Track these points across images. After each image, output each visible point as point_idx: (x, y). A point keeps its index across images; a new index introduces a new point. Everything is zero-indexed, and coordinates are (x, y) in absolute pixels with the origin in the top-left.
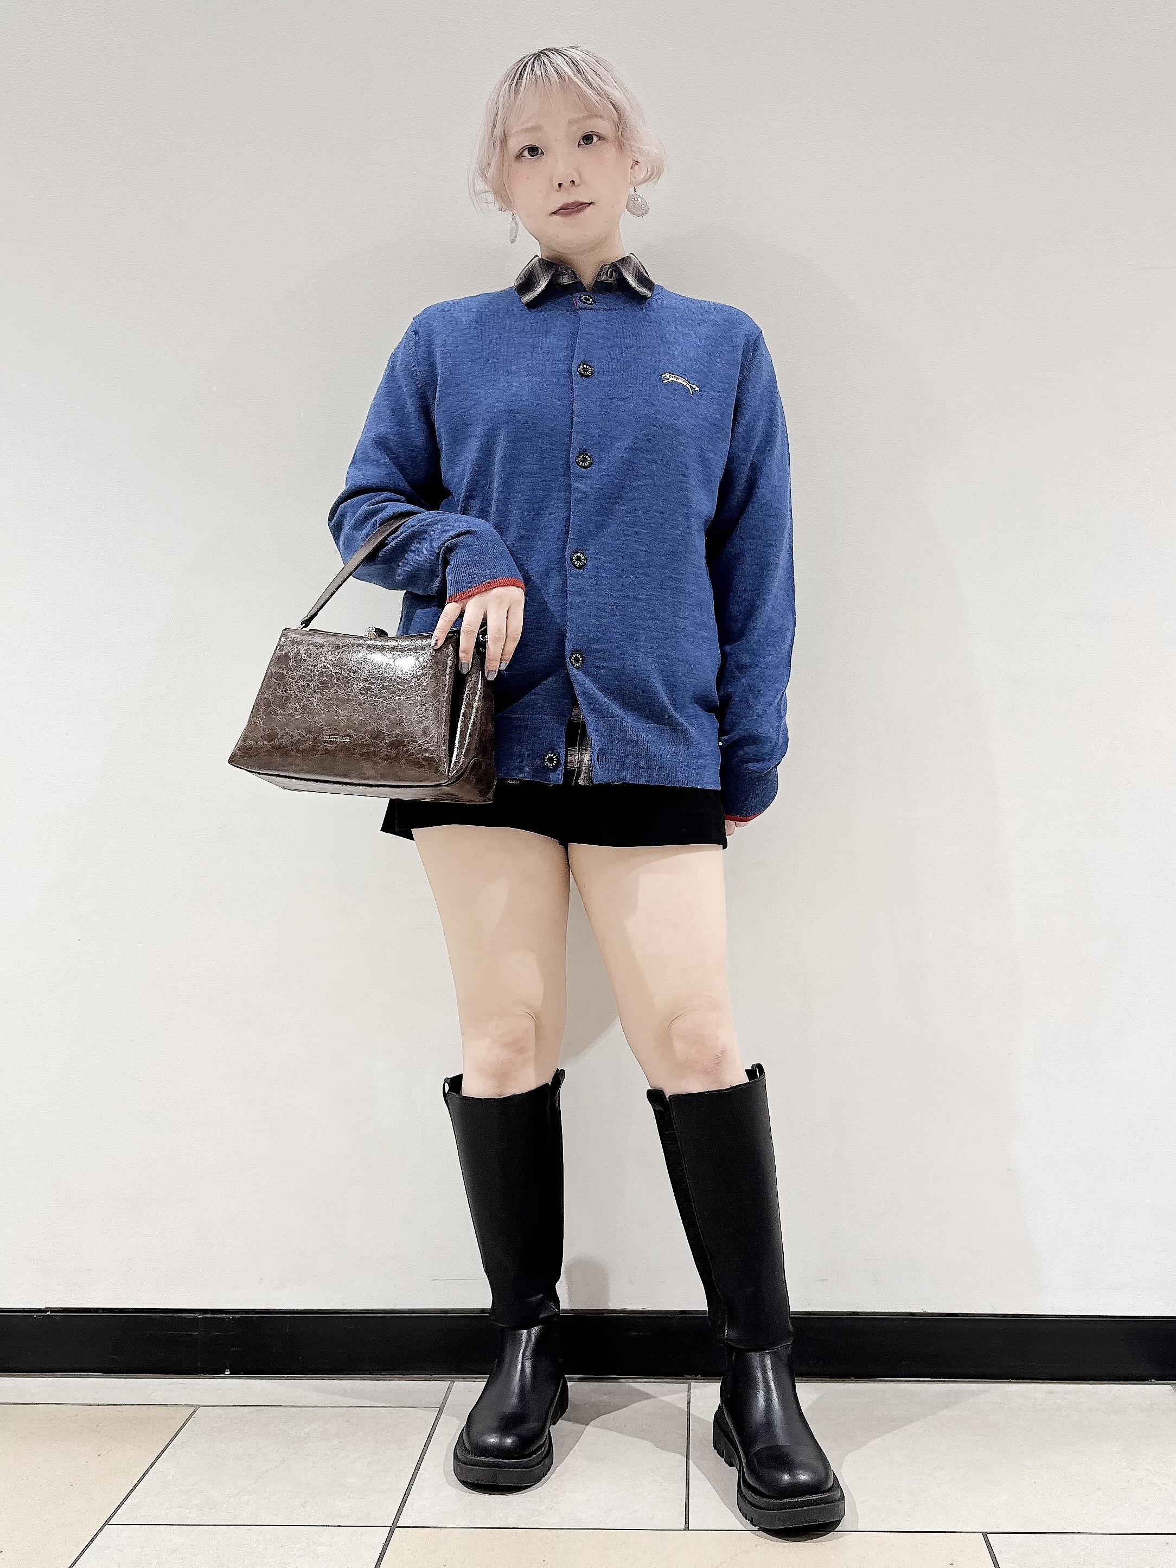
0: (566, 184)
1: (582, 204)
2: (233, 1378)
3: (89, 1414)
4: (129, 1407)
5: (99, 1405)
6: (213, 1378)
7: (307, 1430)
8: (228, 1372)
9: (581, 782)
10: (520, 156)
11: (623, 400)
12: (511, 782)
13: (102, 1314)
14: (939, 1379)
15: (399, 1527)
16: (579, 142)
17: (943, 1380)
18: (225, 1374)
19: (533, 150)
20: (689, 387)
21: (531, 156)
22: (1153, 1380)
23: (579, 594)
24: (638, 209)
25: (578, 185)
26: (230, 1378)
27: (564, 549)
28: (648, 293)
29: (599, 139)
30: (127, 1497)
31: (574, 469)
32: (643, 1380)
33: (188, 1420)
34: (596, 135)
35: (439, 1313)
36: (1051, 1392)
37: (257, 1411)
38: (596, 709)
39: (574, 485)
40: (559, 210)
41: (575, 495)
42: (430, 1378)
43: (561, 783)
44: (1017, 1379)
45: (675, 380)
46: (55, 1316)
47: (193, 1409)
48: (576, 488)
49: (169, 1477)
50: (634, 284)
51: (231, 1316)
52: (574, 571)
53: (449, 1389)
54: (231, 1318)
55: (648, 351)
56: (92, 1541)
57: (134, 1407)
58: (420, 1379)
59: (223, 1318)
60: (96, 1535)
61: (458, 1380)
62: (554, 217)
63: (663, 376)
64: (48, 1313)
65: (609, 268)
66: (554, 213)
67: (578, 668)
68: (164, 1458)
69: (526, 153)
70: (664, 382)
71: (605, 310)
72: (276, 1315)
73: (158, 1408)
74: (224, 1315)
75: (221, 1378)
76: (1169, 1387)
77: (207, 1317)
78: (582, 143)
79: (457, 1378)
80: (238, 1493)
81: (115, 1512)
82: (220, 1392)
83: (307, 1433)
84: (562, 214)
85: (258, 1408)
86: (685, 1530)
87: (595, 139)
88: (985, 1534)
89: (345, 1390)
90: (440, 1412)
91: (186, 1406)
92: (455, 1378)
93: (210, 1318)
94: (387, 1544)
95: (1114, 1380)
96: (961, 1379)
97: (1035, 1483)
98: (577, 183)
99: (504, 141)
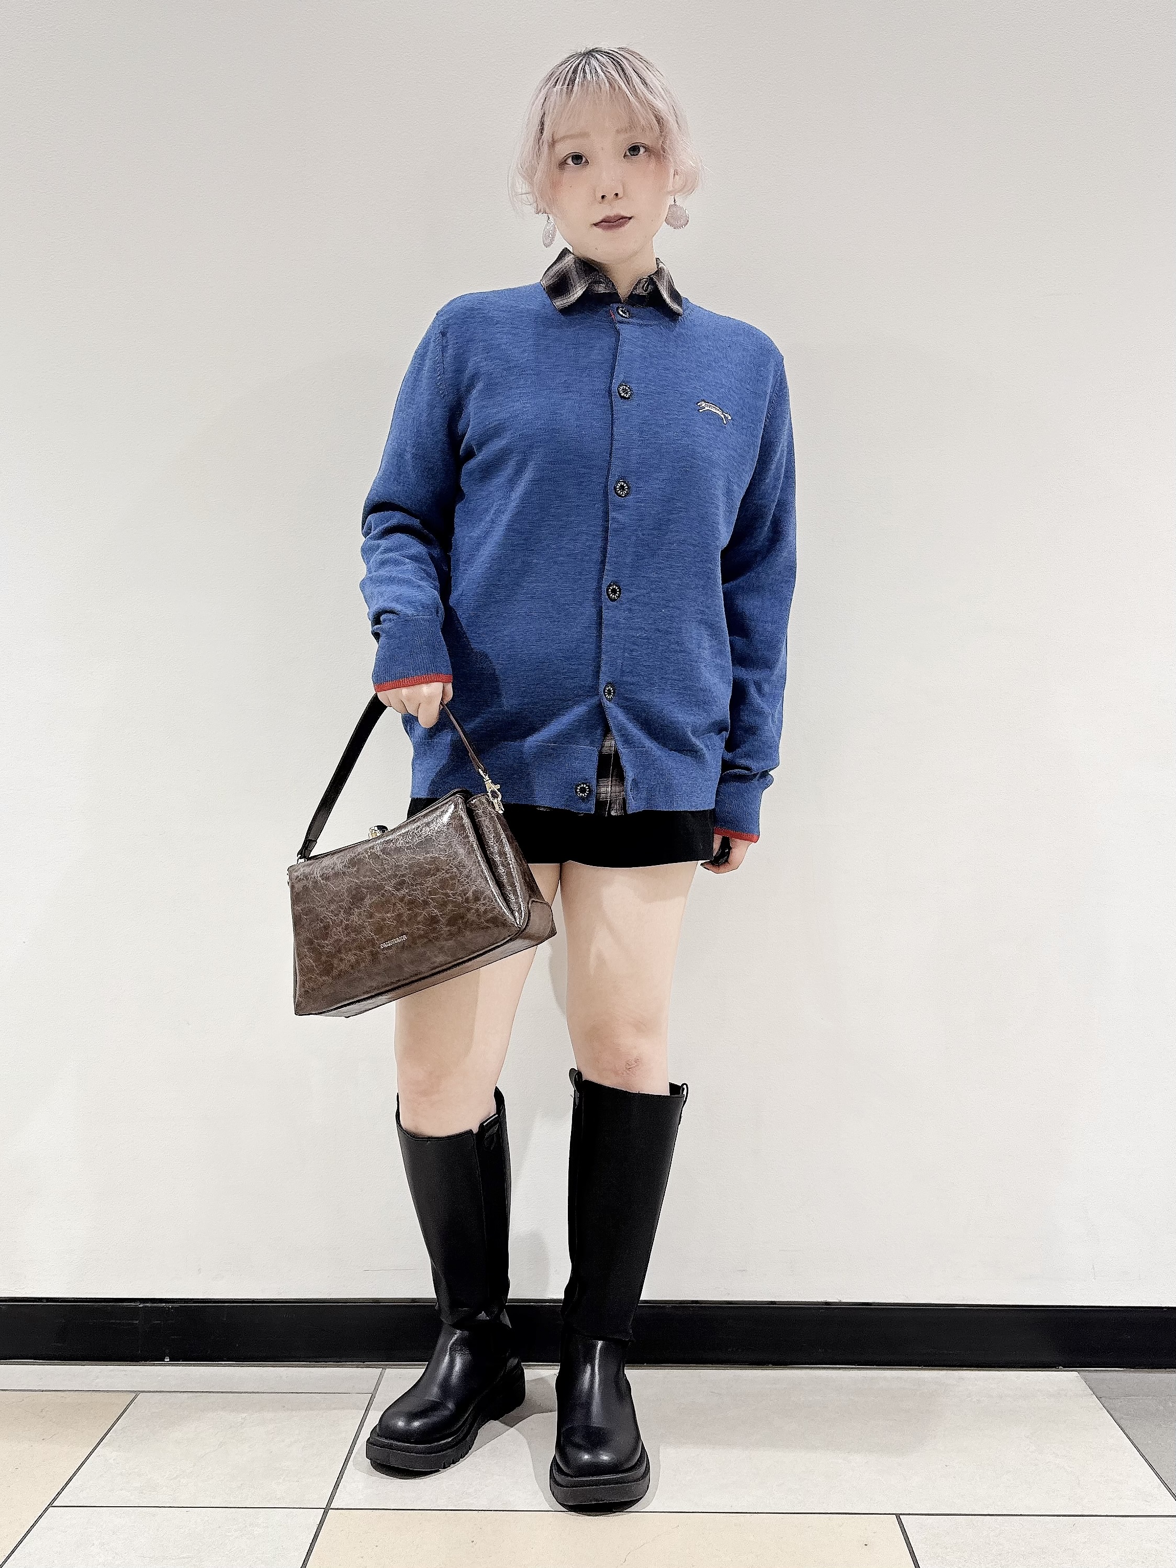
0: (610, 196)
1: (623, 218)
2: (173, 1365)
4: (71, 1393)
5: (43, 1391)
7: (244, 1415)
8: (167, 1359)
9: (613, 813)
10: (563, 164)
11: (662, 427)
12: (542, 809)
13: (48, 1303)
14: (854, 1366)
15: (332, 1509)
16: (626, 153)
18: (164, 1361)
19: (577, 158)
20: (723, 416)
21: (575, 164)
22: (1060, 1367)
23: (615, 627)
24: (677, 220)
25: (620, 198)
26: (169, 1365)
27: (600, 579)
28: (681, 310)
29: (646, 151)
30: (70, 1480)
31: (612, 496)
33: (128, 1406)
34: (643, 147)
35: (372, 1303)
36: (962, 1379)
37: (194, 1397)
38: (628, 740)
39: (612, 514)
40: (602, 222)
41: (612, 525)
42: (363, 1365)
43: (593, 812)
44: (929, 1366)
45: (710, 409)
47: (134, 1395)
48: (613, 518)
49: (112, 1461)
50: (668, 300)
51: (170, 1305)
52: (610, 603)
53: (381, 1375)
54: (170, 1307)
55: (684, 375)
56: (36, 1522)
57: (77, 1392)
58: (352, 1366)
59: (163, 1307)
60: (41, 1516)
61: (389, 1367)
62: (595, 228)
63: (698, 404)
65: (646, 282)
66: (595, 225)
67: (610, 700)
68: (106, 1442)
69: (570, 161)
70: (701, 411)
71: (641, 325)
72: (214, 1305)
73: (98, 1394)
74: (164, 1304)
75: (160, 1365)
76: (1076, 1374)
77: (148, 1306)
78: (628, 153)
79: (391, 1365)
80: (178, 1476)
81: (59, 1494)
82: (159, 1378)
83: (244, 1418)
84: (604, 228)
85: (195, 1394)
87: (642, 150)
88: (898, 1516)
89: (281, 1377)
90: (372, 1399)
91: (127, 1393)
92: (387, 1365)
93: (151, 1307)
94: (321, 1524)
95: (1022, 1367)
96: (875, 1367)
97: (947, 1466)
98: (620, 196)
99: (551, 144)
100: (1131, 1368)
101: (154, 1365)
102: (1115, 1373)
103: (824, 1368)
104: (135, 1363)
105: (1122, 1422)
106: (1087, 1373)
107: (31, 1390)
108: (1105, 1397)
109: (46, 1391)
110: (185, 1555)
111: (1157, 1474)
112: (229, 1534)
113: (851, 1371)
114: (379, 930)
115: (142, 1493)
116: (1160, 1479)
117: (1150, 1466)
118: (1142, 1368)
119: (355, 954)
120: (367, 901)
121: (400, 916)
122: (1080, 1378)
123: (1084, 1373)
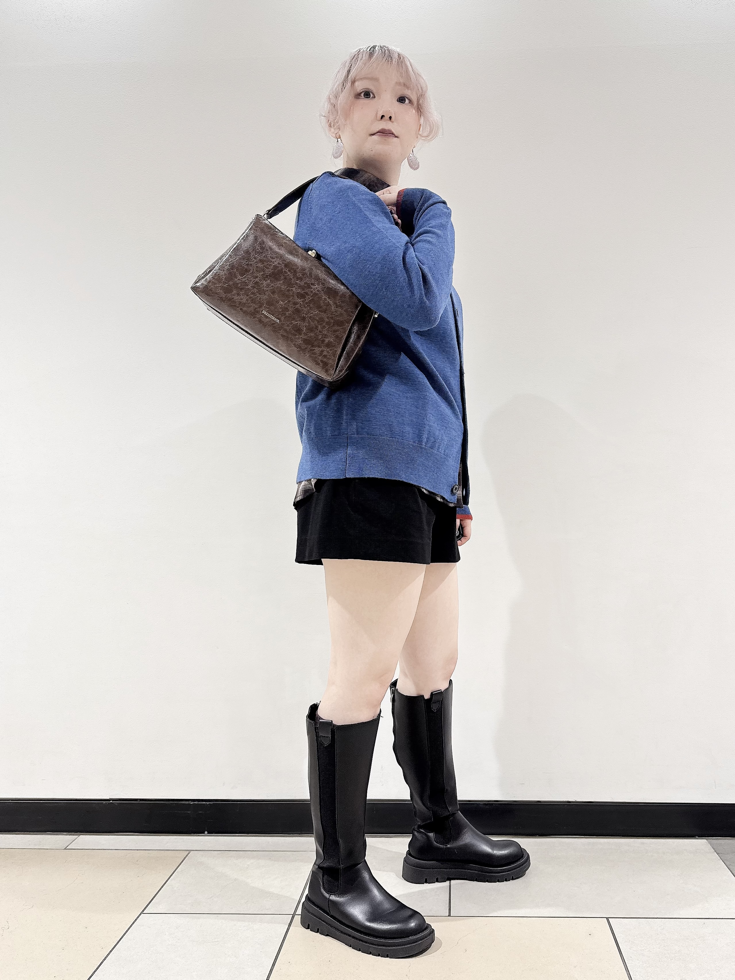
0: (387, 117)
1: (393, 134)
2: (209, 836)
3: (133, 855)
4: (154, 851)
5: (138, 850)
6: (199, 836)
7: (248, 863)
8: (206, 833)
10: (358, 96)
13: (140, 802)
16: (398, 99)
18: (204, 834)
19: (367, 94)
21: (366, 97)
22: (697, 837)
25: (393, 122)
26: (207, 836)
29: (409, 102)
30: (153, 899)
33: (185, 858)
34: (407, 99)
36: (643, 843)
46: (115, 803)
47: (188, 852)
49: (176, 888)
51: (208, 803)
56: (134, 922)
57: (156, 851)
59: (204, 804)
60: (137, 919)
62: (373, 136)
64: (111, 801)
68: (173, 878)
69: (362, 95)
72: (231, 802)
73: (170, 851)
74: (205, 802)
75: (202, 836)
76: (705, 840)
77: (195, 803)
80: (212, 897)
81: (146, 908)
82: (202, 843)
85: (222, 852)
86: (449, 916)
87: (407, 101)
88: (607, 919)
89: (269, 842)
91: (186, 851)
93: (197, 804)
94: (290, 923)
95: (676, 837)
96: (595, 837)
97: (634, 891)
98: (392, 119)
99: (353, 82)
102: (727, 840)
103: (566, 837)
104: (189, 835)
105: (730, 867)
107: (132, 850)
108: (721, 853)
112: (241, 929)
114: (271, 303)
115: (192, 906)
119: (247, 300)
120: (279, 284)
121: (287, 309)
122: (708, 843)
123: (710, 840)
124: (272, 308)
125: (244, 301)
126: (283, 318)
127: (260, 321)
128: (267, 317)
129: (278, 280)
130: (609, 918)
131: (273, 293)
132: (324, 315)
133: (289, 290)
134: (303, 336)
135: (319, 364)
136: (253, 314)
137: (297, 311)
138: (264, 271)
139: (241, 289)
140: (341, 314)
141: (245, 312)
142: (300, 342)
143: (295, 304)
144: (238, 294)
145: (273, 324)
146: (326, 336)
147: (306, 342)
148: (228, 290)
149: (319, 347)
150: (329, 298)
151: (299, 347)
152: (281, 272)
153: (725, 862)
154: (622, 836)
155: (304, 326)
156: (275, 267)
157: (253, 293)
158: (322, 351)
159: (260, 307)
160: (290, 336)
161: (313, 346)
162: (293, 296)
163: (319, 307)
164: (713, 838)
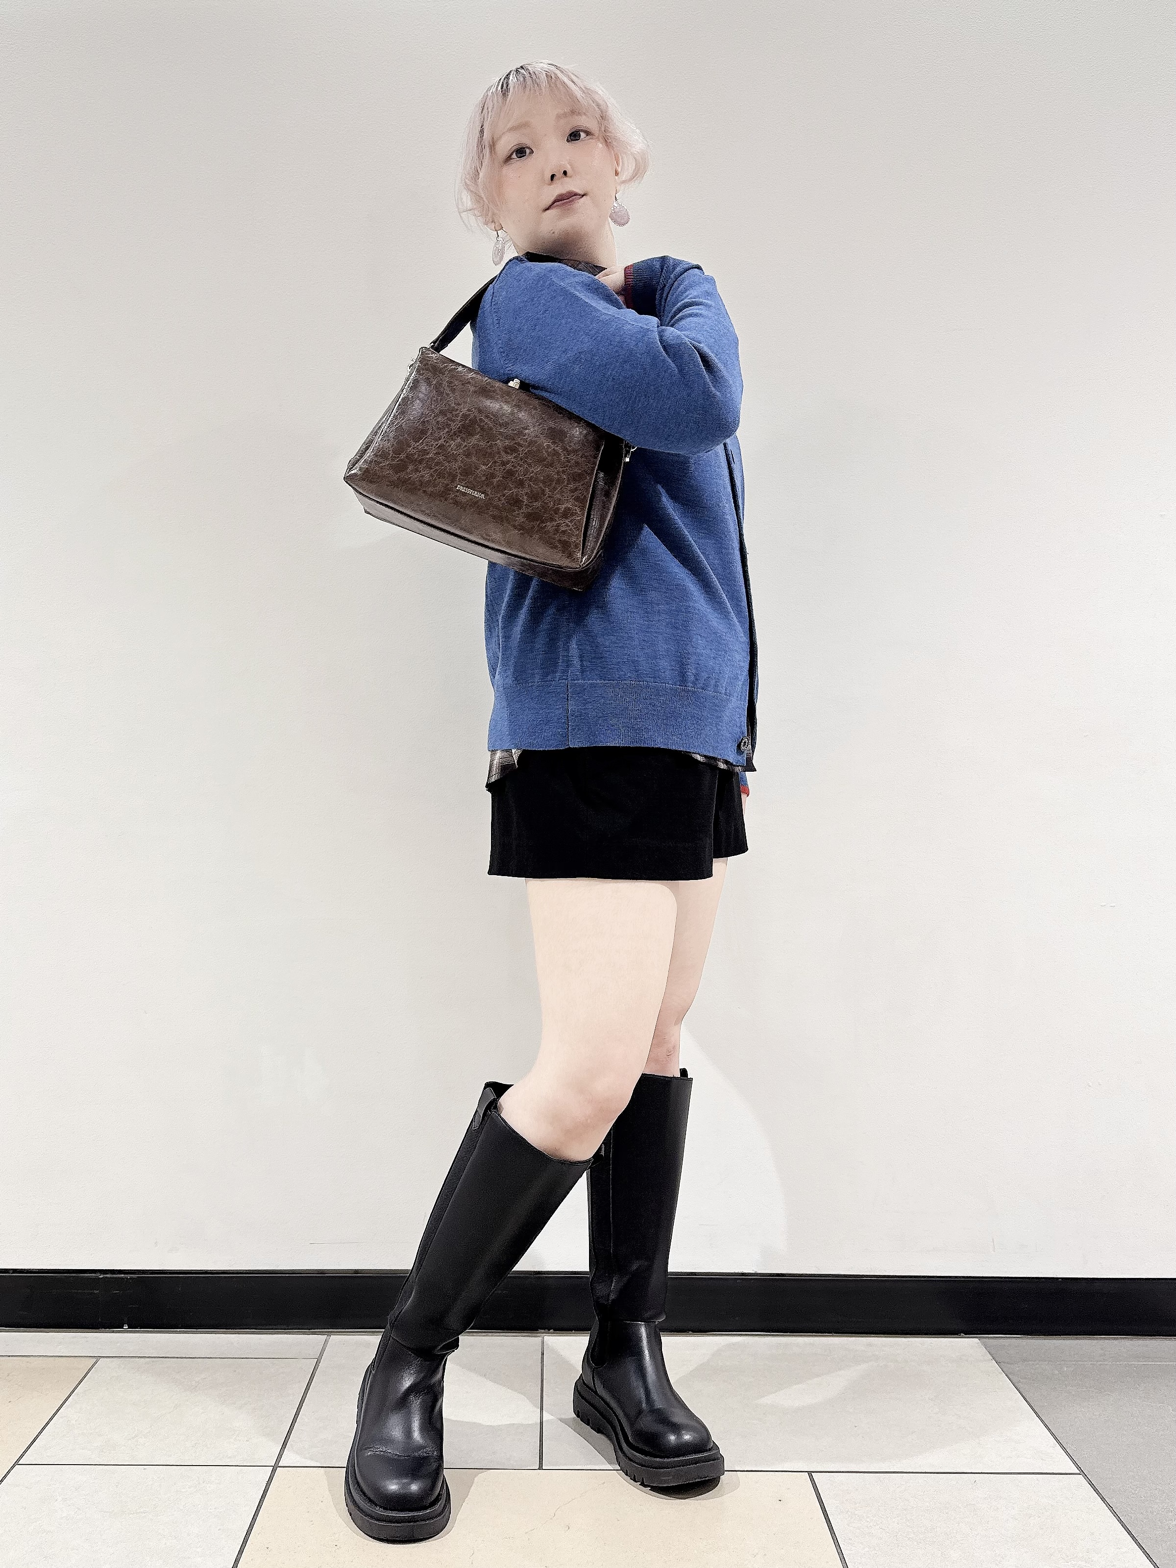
0: (559, 174)
1: (576, 194)
2: (131, 1332)
4: (37, 1358)
5: (9, 1356)
7: (197, 1379)
8: (126, 1327)
10: (507, 160)
13: (13, 1275)
14: (769, 1333)
15: (280, 1467)
16: (567, 139)
17: (772, 1333)
18: (123, 1328)
19: (521, 152)
21: (519, 157)
22: (962, 1334)
24: (620, 218)
25: (571, 177)
26: (127, 1332)
29: (587, 135)
30: (35, 1440)
32: (501, 1334)
33: (90, 1370)
34: (583, 131)
35: (318, 1274)
36: (870, 1345)
37: (153, 1361)
40: (553, 203)
42: (309, 1332)
47: (95, 1360)
49: (73, 1422)
51: (129, 1276)
53: (326, 1341)
56: (3, 1479)
57: (41, 1358)
58: (299, 1333)
59: (122, 1278)
60: (7, 1474)
61: (334, 1334)
62: (548, 212)
68: (68, 1404)
69: (514, 156)
72: (169, 1275)
73: (63, 1359)
74: (123, 1275)
75: (119, 1332)
76: (976, 1340)
77: (107, 1277)
78: (570, 139)
79: (334, 1332)
80: (136, 1436)
81: (24, 1453)
82: (118, 1344)
83: (198, 1382)
84: (556, 207)
85: (153, 1359)
86: (539, 1469)
87: (583, 135)
88: (810, 1473)
89: (232, 1343)
90: (318, 1363)
91: (91, 1358)
92: (331, 1332)
93: (110, 1278)
94: (269, 1482)
95: (926, 1334)
96: (788, 1334)
97: (856, 1427)
98: (568, 174)
99: (493, 146)
100: (1028, 1335)
101: (113, 1332)
102: (1014, 1340)
103: (739, 1335)
104: (95, 1330)
105: (1020, 1385)
106: (987, 1340)
108: (1004, 1362)
109: (12, 1356)
110: (142, 1510)
111: (1052, 1434)
113: (766, 1338)
114: (467, 472)
115: (102, 1452)
116: (1056, 1438)
117: (1046, 1426)
118: (1038, 1335)
119: (432, 475)
120: (474, 440)
121: (493, 476)
122: (980, 1344)
123: (984, 1340)
124: (471, 478)
125: (427, 477)
126: (489, 491)
127: (456, 503)
128: (464, 494)
129: (471, 435)
130: (813, 1472)
131: (468, 455)
132: (552, 472)
133: (491, 446)
134: (524, 510)
135: (556, 547)
136: (443, 495)
137: (510, 473)
138: (448, 425)
139: (420, 462)
140: (577, 464)
141: (431, 495)
142: (521, 519)
143: (504, 464)
144: (417, 470)
145: (475, 503)
146: (560, 501)
147: (530, 517)
148: (400, 468)
149: (552, 520)
150: (554, 443)
151: (521, 528)
152: (473, 422)
153: (1010, 1376)
154: (836, 1333)
155: (523, 493)
156: (465, 416)
157: (437, 464)
158: (558, 526)
159: (453, 481)
160: (504, 514)
161: (542, 522)
162: (499, 453)
163: (541, 460)
164: (989, 1336)
